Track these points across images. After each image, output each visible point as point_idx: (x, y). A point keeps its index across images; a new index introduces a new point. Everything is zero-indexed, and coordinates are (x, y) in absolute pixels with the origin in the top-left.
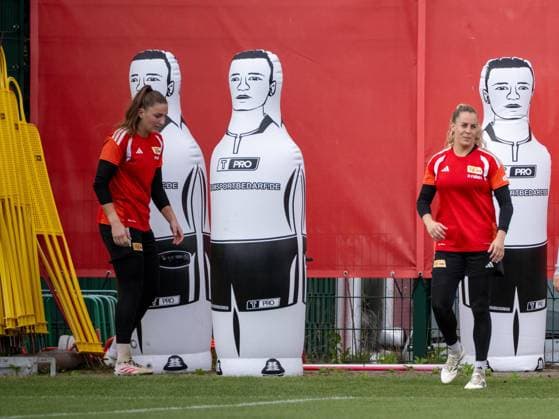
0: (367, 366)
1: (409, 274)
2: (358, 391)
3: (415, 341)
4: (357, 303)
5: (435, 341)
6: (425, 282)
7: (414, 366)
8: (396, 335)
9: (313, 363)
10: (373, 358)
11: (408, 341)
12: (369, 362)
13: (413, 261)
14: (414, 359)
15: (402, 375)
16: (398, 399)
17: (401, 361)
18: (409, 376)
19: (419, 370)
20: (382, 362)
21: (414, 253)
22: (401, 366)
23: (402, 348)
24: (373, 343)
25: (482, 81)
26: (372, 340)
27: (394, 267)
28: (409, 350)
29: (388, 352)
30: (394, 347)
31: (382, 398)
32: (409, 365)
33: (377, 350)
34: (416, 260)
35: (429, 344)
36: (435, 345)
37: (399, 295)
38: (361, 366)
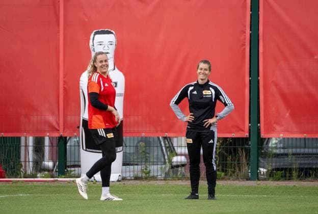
0: (36, 179)
1: (56, 135)
2: (31, 191)
3: (59, 167)
4: (31, 149)
5: (69, 167)
6: (64, 138)
7: (59, 179)
8: (50, 164)
9: (9, 178)
10: (39, 175)
11: (56, 167)
12: (37, 177)
13: (58, 129)
14: (59, 175)
15: (52, 184)
16: (51, 195)
17: (52, 177)
18: (56, 184)
19: (61, 181)
20: (43, 177)
21: (58, 124)
22: (52, 179)
23: (53, 170)
24: (39, 169)
25: (91, 41)
26: (39, 167)
27: (49, 131)
28: (56, 171)
29: (46, 173)
30: (49, 170)
31: (43, 195)
32: (56, 179)
33: (40, 171)
34: (59, 127)
35: (66, 169)
36: (69, 169)
37: (51, 145)
38: (33, 179)
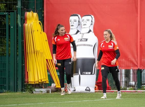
0: (126, 91)
1: (136, 68)
2: (124, 97)
3: (138, 84)
4: (123, 75)
5: (143, 84)
6: (140, 70)
7: (138, 91)
8: (133, 83)
9: (113, 90)
10: (128, 89)
11: (136, 85)
12: (127, 90)
13: (137, 65)
14: (138, 89)
15: (134, 93)
16: (134, 99)
17: (134, 89)
18: (136, 93)
19: (139, 92)
20: (130, 90)
22: (134, 91)
23: (135, 86)
24: (127, 85)
26: (127, 84)
27: (132, 67)
28: (136, 87)
29: (131, 87)
30: (133, 86)
31: (130, 99)
32: (136, 91)
33: (128, 87)
34: (138, 64)
35: (141, 85)
36: (143, 86)
37: (134, 73)
38: (124, 91)
